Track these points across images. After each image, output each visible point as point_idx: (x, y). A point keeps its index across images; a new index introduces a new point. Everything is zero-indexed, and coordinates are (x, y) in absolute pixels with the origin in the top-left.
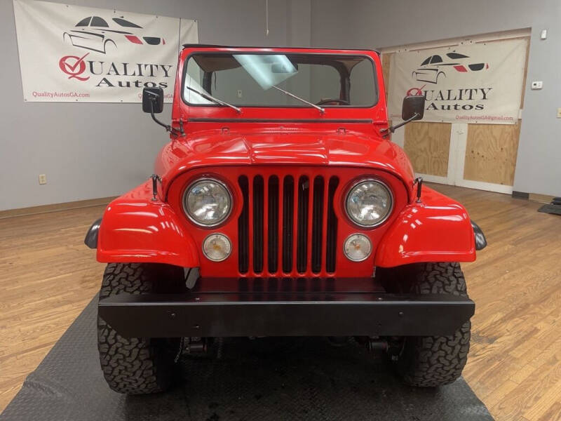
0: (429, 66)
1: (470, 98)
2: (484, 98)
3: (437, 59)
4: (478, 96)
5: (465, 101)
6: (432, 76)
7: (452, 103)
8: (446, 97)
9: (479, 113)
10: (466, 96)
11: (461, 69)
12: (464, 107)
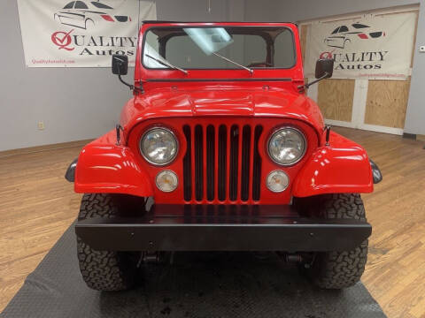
0: (338, 34)
1: (371, 60)
2: (382, 59)
3: (344, 29)
4: (376, 58)
5: (366, 62)
6: (340, 42)
7: (356, 64)
8: (351, 59)
9: (377, 71)
10: (367, 58)
11: (363, 36)
12: (365, 67)
